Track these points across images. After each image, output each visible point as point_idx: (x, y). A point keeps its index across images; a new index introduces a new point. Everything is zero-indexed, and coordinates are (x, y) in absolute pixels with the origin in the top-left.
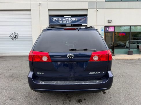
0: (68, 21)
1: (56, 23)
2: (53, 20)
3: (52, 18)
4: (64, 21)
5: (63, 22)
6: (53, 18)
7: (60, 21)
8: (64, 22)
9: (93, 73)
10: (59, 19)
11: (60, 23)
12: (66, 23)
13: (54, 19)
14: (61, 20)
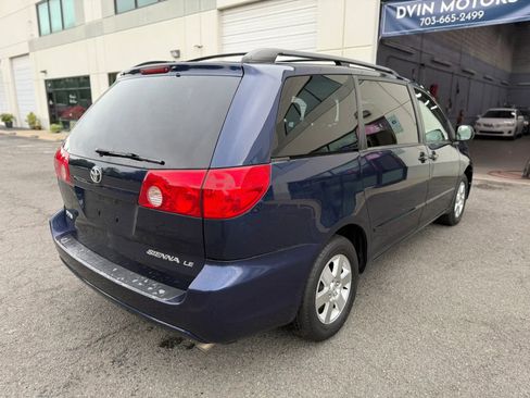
0: (467, 10)
1: (407, 28)
2: (399, 17)
3: (395, 9)
4: (445, 14)
5: (442, 20)
6: (399, 8)
7: (428, 14)
8: (447, 19)
9: (157, 254)
10: (425, 6)
11: (424, 26)
12: (457, 22)
13: (401, 12)
14: (431, 11)
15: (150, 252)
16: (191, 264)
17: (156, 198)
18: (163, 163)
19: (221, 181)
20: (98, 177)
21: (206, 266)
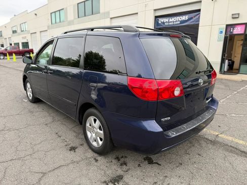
0: (176, 21)
1: (162, 26)
2: (159, 22)
4: (171, 22)
10: (166, 20)
11: (166, 25)
12: (174, 24)
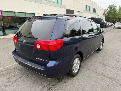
15: (37, 58)
16: (46, 61)
17: (38, 47)
18: (40, 39)
19: (53, 43)
20: (25, 42)
21: (50, 61)
